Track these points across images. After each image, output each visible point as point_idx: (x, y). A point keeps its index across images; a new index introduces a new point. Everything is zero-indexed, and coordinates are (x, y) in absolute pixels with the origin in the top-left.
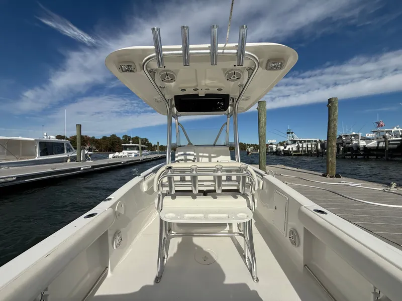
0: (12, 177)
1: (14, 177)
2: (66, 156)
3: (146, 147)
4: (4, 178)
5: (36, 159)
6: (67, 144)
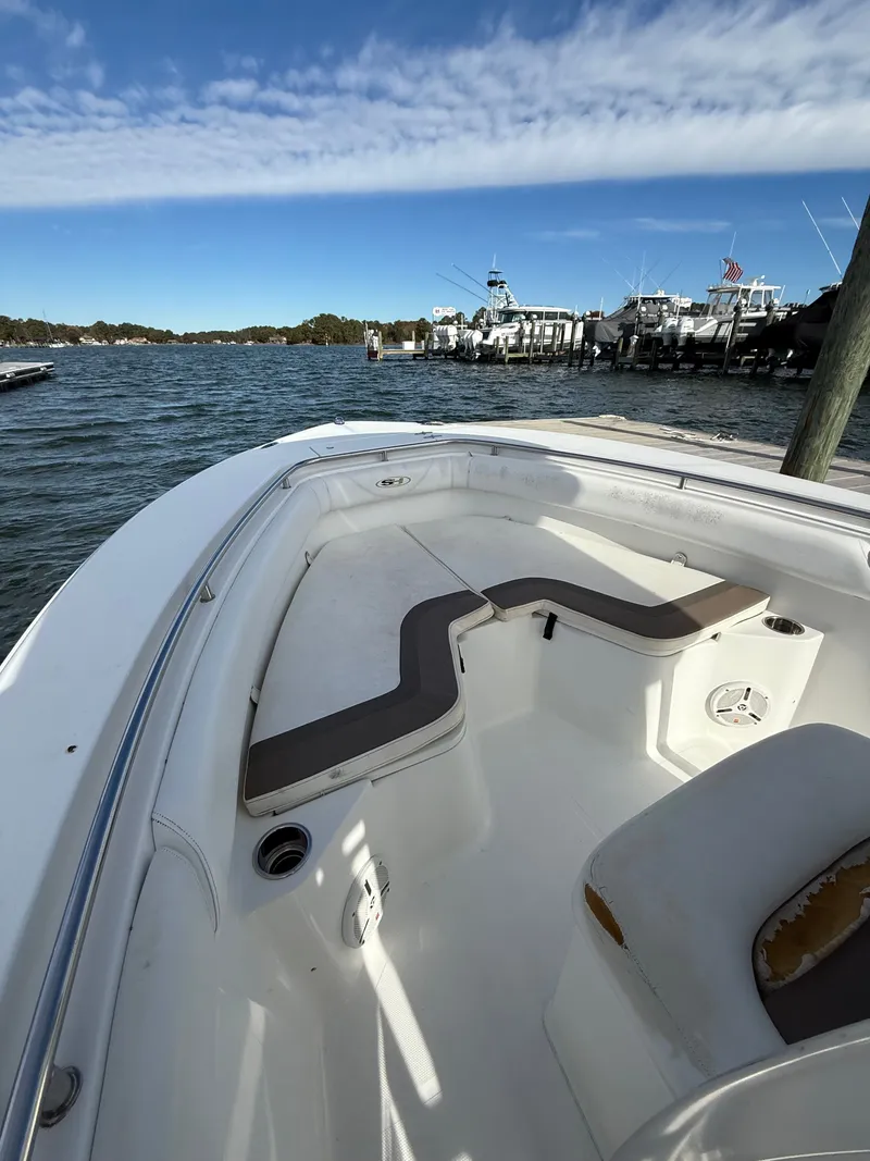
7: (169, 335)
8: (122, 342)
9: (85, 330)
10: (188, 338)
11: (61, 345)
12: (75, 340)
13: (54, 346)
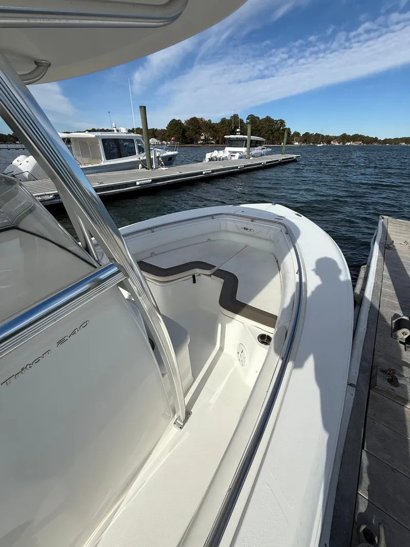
0: (49, 195)
1: (51, 194)
2: (136, 159)
3: (265, 140)
4: (41, 196)
5: (102, 164)
6: (138, 141)
7: (376, 140)
8: (349, 144)
9: (336, 138)
10: (386, 141)
11: (322, 145)
12: (329, 142)
13: (319, 145)
